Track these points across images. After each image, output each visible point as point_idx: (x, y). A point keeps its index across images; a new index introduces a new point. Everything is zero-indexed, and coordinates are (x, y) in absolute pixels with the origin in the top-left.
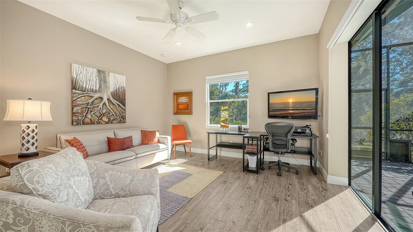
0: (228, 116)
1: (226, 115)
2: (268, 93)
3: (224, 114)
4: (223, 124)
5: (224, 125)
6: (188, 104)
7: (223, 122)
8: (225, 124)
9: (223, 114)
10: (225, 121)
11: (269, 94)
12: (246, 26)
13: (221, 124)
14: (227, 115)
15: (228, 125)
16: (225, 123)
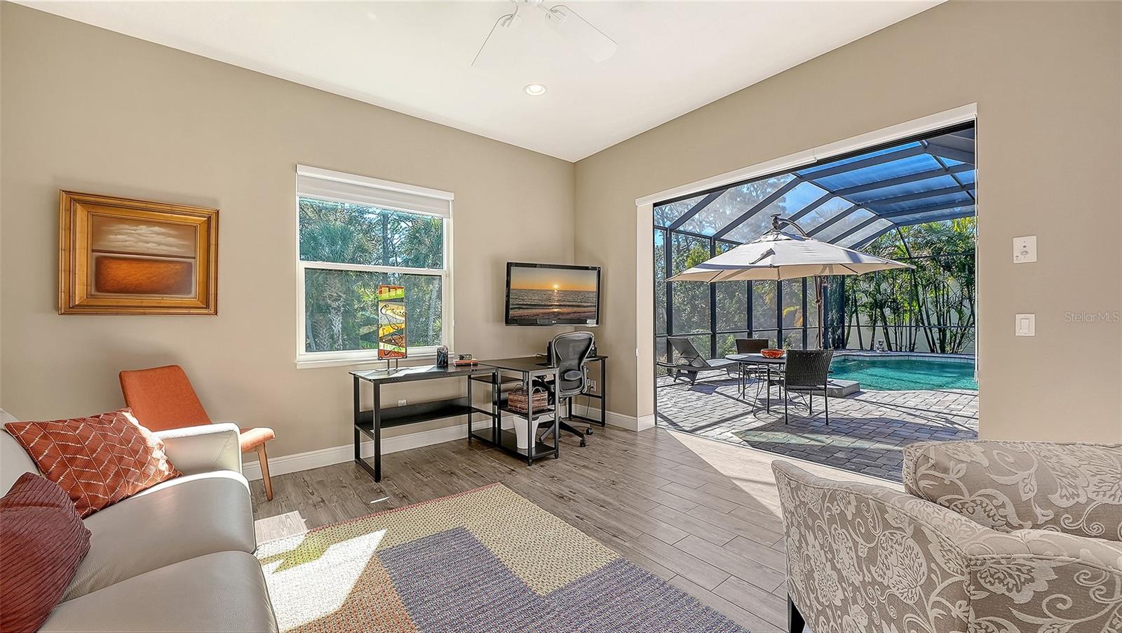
0: (404, 319)
1: (397, 317)
2: (508, 263)
3: (391, 314)
4: (389, 347)
5: (389, 349)
6: (191, 263)
7: (389, 342)
8: (394, 346)
9: (389, 312)
10: (397, 337)
11: (509, 265)
12: (528, 91)
13: (381, 348)
14: (401, 318)
15: (403, 351)
16: (396, 344)
